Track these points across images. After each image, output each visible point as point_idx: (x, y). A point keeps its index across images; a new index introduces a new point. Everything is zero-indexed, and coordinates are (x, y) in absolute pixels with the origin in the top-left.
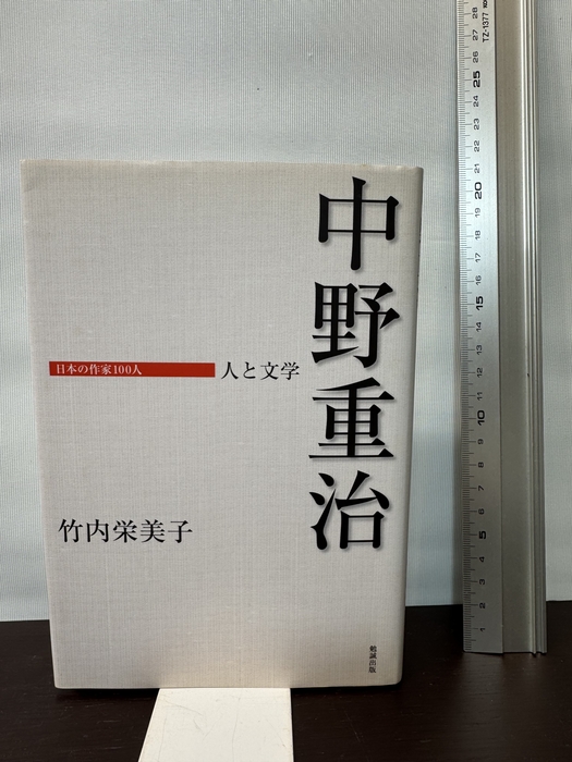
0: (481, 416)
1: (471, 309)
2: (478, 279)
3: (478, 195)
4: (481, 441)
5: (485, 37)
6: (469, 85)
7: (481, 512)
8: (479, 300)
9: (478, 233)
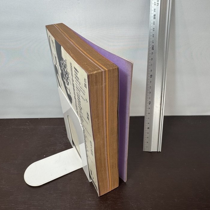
0: (150, 102)
1: (149, 78)
2: (151, 70)
3: (153, 49)
4: (149, 108)
5: (158, 5)
6: (152, 18)
7: (148, 123)
8: (151, 76)
9: (152, 59)
